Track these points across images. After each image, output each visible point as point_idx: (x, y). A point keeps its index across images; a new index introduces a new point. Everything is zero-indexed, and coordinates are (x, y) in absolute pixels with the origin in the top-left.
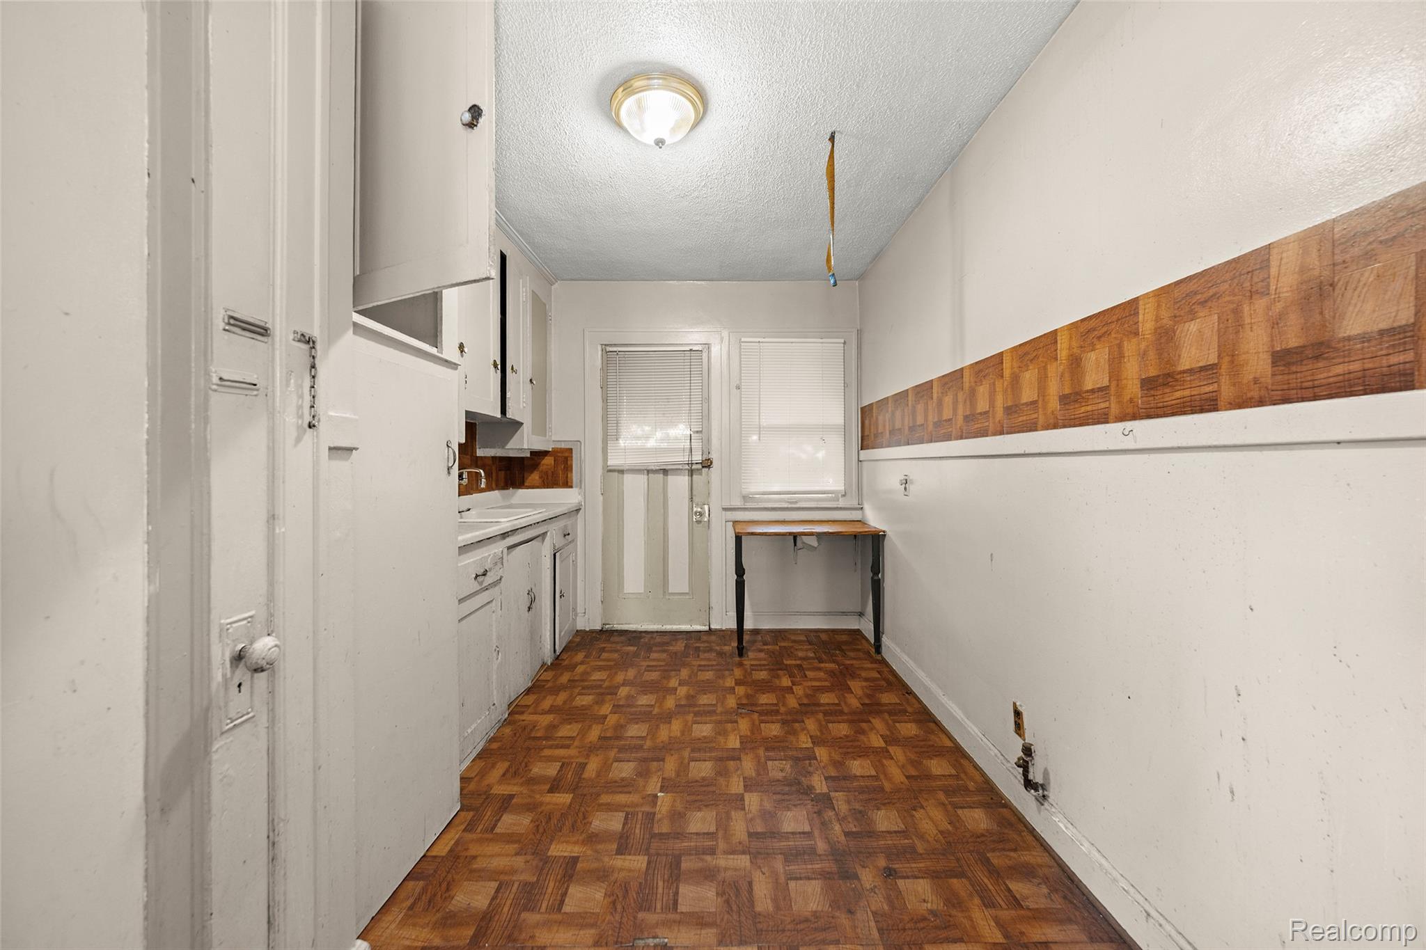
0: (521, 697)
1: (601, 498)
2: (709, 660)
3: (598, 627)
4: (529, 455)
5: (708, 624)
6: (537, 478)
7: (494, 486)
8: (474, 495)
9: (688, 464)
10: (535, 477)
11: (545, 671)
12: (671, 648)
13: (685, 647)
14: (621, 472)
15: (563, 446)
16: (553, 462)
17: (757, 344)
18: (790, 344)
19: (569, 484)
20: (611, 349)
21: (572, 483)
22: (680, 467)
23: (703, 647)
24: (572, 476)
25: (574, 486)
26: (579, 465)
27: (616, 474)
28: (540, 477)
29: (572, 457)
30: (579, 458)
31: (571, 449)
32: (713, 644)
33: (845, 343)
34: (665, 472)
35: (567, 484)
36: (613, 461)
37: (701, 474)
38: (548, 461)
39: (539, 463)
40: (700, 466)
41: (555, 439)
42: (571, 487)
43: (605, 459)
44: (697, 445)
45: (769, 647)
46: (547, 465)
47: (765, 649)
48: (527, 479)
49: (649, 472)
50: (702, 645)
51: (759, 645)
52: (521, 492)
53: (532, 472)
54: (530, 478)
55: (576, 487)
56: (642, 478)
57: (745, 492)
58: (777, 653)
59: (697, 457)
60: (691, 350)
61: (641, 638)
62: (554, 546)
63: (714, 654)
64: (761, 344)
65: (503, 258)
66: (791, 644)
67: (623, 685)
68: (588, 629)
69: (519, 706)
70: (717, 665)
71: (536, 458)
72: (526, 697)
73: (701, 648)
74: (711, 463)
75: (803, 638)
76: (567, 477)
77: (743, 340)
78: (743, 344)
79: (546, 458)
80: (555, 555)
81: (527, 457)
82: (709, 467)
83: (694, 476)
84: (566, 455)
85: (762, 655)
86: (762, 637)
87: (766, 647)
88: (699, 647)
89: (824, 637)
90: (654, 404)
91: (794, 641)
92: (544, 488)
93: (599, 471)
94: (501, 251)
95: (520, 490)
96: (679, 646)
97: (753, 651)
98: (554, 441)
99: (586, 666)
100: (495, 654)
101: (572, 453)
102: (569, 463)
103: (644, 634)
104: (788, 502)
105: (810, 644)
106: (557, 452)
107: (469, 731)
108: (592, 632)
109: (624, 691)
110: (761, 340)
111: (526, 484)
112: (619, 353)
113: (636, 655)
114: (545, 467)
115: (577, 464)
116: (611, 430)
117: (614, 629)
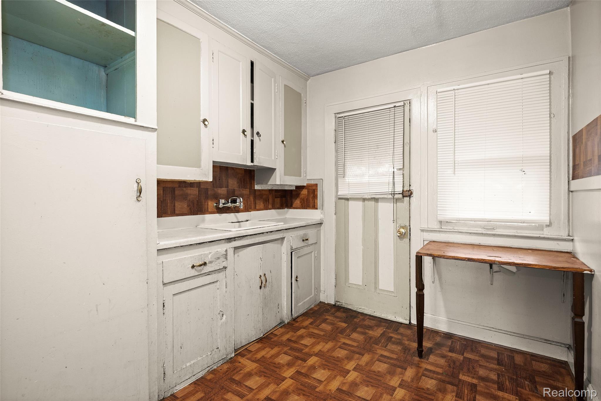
0: (251, 344)
1: (334, 216)
2: (392, 352)
3: (333, 303)
4: (294, 189)
5: (408, 319)
6: (299, 202)
7: (270, 206)
8: (252, 212)
9: (391, 194)
10: (297, 202)
11: (281, 327)
12: (371, 332)
13: (381, 335)
14: (347, 199)
15: (313, 182)
16: (307, 193)
17: (453, 92)
18: (487, 86)
19: (316, 207)
20: (340, 115)
21: (317, 206)
22: (386, 196)
23: (396, 339)
24: (317, 202)
25: (318, 208)
26: (321, 195)
27: (344, 200)
28: (301, 202)
29: (317, 189)
30: (321, 190)
31: (317, 184)
32: (405, 338)
33: (550, 73)
34: (376, 200)
35: (315, 207)
36: (343, 192)
37: (403, 202)
38: (304, 192)
39: (300, 193)
40: (401, 196)
41: (309, 179)
42: (317, 209)
43: (337, 191)
44: (399, 179)
45: (453, 355)
46: (304, 195)
47: (448, 356)
48: (294, 203)
49: (364, 200)
50: (396, 336)
51: (445, 351)
52: (291, 211)
53: (296, 199)
54: (295, 202)
55: (320, 209)
56: (360, 203)
57: (440, 218)
58: (458, 364)
59: (399, 189)
60: (395, 107)
61: (355, 317)
62: (292, 247)
63: (399, 348)
64: (456, 91)
65: (252, 64)
66: (477, 358)
67: (316, 355)
68: (326, 302)
69: (247, 349)
70: (396, 359)
71: (298, 190)
72: (256, 344)
73: (393, 339)
74: (411, 193)
75: (494, 354)
76: (314, 202)
77: (439, 90)
78: (438, 94)
79: (303, 190)
80: (292, 253)
81: (294, 190)
82: (410, 196)
83: (397, 203)
84: (314, 188)
85: (442, 361)
86: (452, 342)
87: (450, 354)
88: (392, 337)
89: (518, 359)
90: (368, 150)
91: (483, 356)
92: (303, 209)
93: (333, 199)
94: (251, 61)
95: (290, 209)
96: (377, 332)
97: (437, 355)
98: (308, 179)
99: (306, 330)
100: (219, 317)
101: (317, 187)
102: (316, 193)
103: (359, 315)
104: (486, 229)
105: (499, 364)
106: (309, 186)
107: (188, 364)
108: (329, 304)
109: (312, 360)
110: (456, 87)
111: (293, 206)
112: (345, 118)
113: (342, 331)
114: (303, 195)
115: (320, 194)
116: (341, 172)
117: (342, 306)
